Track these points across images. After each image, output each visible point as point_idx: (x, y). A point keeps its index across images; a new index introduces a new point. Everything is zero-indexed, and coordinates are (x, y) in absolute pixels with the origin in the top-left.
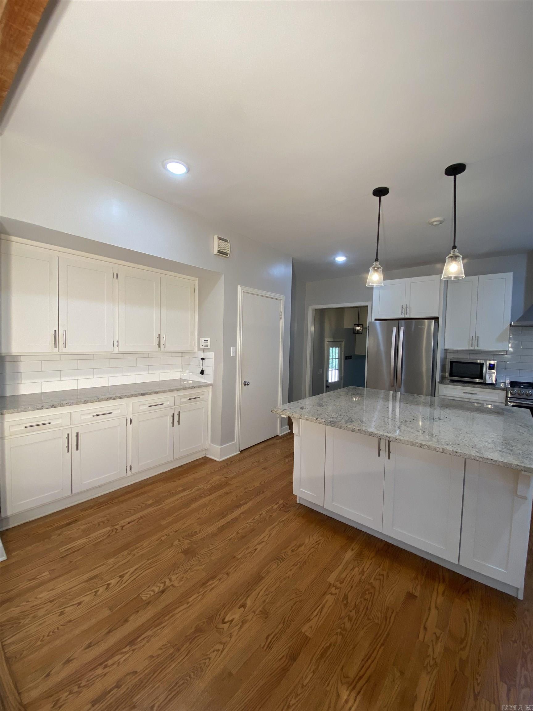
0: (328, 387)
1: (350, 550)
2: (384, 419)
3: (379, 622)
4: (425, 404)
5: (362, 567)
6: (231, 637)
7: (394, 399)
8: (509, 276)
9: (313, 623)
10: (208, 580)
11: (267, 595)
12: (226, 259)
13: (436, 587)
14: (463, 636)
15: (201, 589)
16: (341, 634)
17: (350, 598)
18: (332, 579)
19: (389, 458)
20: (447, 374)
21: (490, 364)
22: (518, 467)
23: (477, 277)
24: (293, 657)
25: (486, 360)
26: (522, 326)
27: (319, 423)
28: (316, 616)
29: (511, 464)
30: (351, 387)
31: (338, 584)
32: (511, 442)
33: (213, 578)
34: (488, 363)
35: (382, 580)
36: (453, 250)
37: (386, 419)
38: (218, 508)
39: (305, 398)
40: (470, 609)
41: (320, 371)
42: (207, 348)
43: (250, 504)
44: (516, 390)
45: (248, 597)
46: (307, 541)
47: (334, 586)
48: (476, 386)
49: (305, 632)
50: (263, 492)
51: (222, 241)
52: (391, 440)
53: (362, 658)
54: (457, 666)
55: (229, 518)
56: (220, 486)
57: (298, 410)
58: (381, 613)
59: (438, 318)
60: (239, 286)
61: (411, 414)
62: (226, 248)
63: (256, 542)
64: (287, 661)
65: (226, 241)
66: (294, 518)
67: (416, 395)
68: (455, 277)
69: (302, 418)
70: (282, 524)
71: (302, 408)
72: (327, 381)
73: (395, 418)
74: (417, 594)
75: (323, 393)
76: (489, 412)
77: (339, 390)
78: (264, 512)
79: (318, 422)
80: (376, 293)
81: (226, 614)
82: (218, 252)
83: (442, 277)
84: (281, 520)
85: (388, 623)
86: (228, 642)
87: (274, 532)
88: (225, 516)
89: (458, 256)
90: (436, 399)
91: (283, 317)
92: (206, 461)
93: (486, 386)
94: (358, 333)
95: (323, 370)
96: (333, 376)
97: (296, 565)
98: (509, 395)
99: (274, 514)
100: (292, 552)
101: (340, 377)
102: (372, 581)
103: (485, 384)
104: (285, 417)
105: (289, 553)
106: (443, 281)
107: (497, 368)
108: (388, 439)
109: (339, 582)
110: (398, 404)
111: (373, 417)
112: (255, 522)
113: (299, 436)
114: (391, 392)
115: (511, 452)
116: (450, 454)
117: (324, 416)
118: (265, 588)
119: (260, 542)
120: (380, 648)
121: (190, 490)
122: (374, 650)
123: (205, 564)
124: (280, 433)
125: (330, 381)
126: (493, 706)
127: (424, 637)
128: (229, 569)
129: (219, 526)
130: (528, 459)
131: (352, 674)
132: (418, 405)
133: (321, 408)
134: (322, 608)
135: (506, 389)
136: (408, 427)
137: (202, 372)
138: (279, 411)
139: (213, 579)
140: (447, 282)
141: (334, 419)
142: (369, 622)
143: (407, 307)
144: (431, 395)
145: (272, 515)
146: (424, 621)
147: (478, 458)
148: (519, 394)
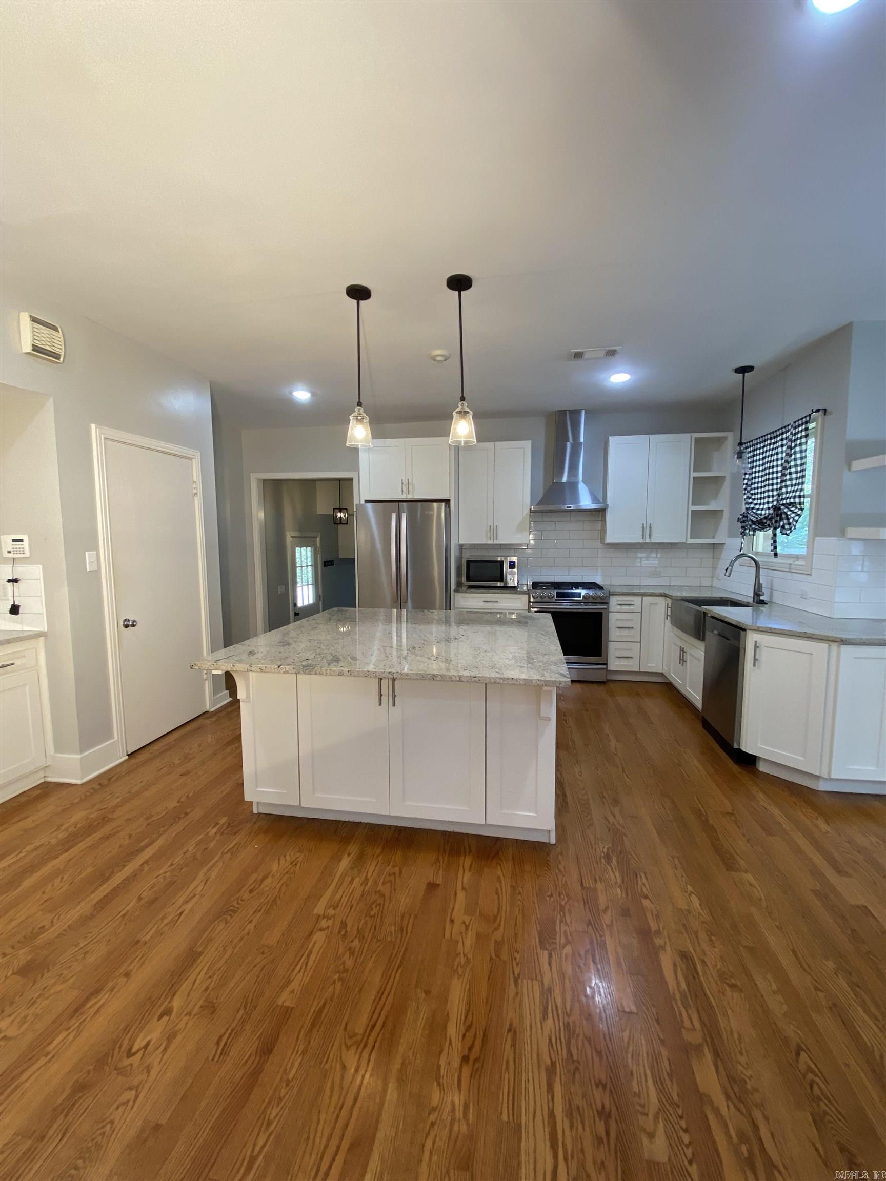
0: (296, 614)
1: (346, 856)
2: (385, 650)
3: (393, 940)
4: (439, 622)
5: (364, 875)
6: (148, 1072)
7: (399, 618)
8: (527, 445)
9: (295, 985)
10: (88, 999)
11: (210, 977)
12: (55, 365)
13: (461, 862)
14: (495, 912)
15: (74, 1021)
16: (340, 979)
17: (349, 925)
18: (319, 909)
19: (394, 705)
20: (464, 579)
21: (511, 562)
22: (539, 682)
23: (492, 444)
24: (266, 1049)
25: (506, 557)
26: (541, 512)
27: (284, 672)
28: (299, 972)
29: (531, 681)
30: (335, 609)
31: (331, 912)
32: (532, 654)
33: (96, 992)
34: (508, 560)
35: (393, 882)
36: (461, 402)
37: (388, 649)
38: (90, 870)
39: (256, 635)
40: (502, 876)
41: (280, 590)
42: (22, 556)
43: (160, 842)
44: (538, 592)
45: (174, 995)
46: (275, 867)
47: (324, 917)
48: (496, 591)
49: (283, 1003)
50: (186, 814)
51: (43, 327)
52: (395, 677)
53: (373, 998)
54: (493, 951)
55: (118, 878)
56: (90, 828)
57: (244, 657)
58: (395, 925)
59: (449, 501)
60: (93, 426)
61: (420, 636)
62: (54, 341)
63: (181, 900)
64: (258, 1059)
65: (55, 329)
66: (249, 839)
67: (426, 611)
68: (466, 442)
69: (253, 669)
70: (229, 855)
71: (251, 653)
72: (295, 605)
73: (401, 646)
74: (439, 881)
75: (288, 623)
76: (511, 623)
77: (316, 616)
78: (191, 847)
79: (282, 672)
80: (363, 457)
81: (132, 1041)
82: (33, 350)
83: (450, 441)
84: (226, 850)
85: (404, 934)
86: (144, 1082)
87: (213, 875)
88: (108, 879)
89: (468, 412)
90: (452, 613)
91: (200, 491)
92: (46, 790)
93: (509, 591)
94: (341, 523)
95: (287, 586)
96: (305, 595)
97: (260, 911)
98: (532, 600)
99: (212, 844)
100: (250, 893)
101: (318, 596)
102: (380, 887)
103: (506, 588)
104: (220, 672)
105: (246, 896)
106: (453, 448)
107: (518, 566)
108: (390, 676)
109: (331, 908)
110: (404, 625)
111: (370, 649)
112: (173, 869)
113: (249, 702)
114: (395, 610)
115: (532, 666)
116: (467, 682)
117: (292, 660)
118: (206, 968)
119: (187, 899)
120: (397, 972)
121: (17, 852)
122: (389, 979)
123: (73, 976)
124: (212, 705)
125: (300, 604)
126: (535, 982)
127: (451, 933)
128: (129, 966)
129: (95, 901)
130: (549, 671)
131: (360, 1027)
132: (429, 623)
133: (286, 647)
134: (309, 956)
135: (528, 593)
136: (417, 655)
137: (15, 610)
138: (207, 665)
139: (96, 995)
140: (457, 449)
141: (310, 662)
142: (379, 944)
143: (409, 483)
144: (446, 609)
145: (208, 847)
146: (450, 911)
147: (498, 680)
148: (541, 597)
